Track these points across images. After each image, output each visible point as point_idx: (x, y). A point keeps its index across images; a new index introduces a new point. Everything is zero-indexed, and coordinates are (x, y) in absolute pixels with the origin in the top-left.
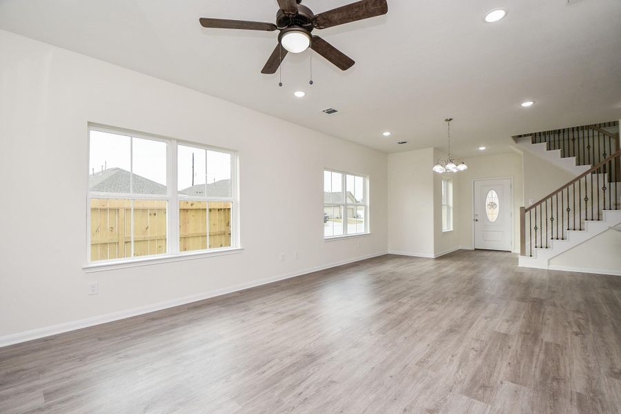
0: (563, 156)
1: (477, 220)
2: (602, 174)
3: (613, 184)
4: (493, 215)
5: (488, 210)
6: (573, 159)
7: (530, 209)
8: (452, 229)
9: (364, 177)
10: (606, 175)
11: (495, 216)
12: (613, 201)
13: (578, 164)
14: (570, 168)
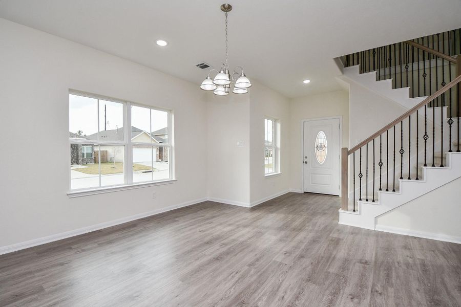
0: (395, 86)
1: (306, 163)
2: (439, 108)
3: (455, 119)
4: (322, 156)
5: (318, 153)
6: (406, 90)
7: (353, 150)
8: (279, 172)
9: (170, 111)
10: (445, 109)
11: (324, 158)
12: (454, 140)
13: (412, 95)
14: (403, 99)
